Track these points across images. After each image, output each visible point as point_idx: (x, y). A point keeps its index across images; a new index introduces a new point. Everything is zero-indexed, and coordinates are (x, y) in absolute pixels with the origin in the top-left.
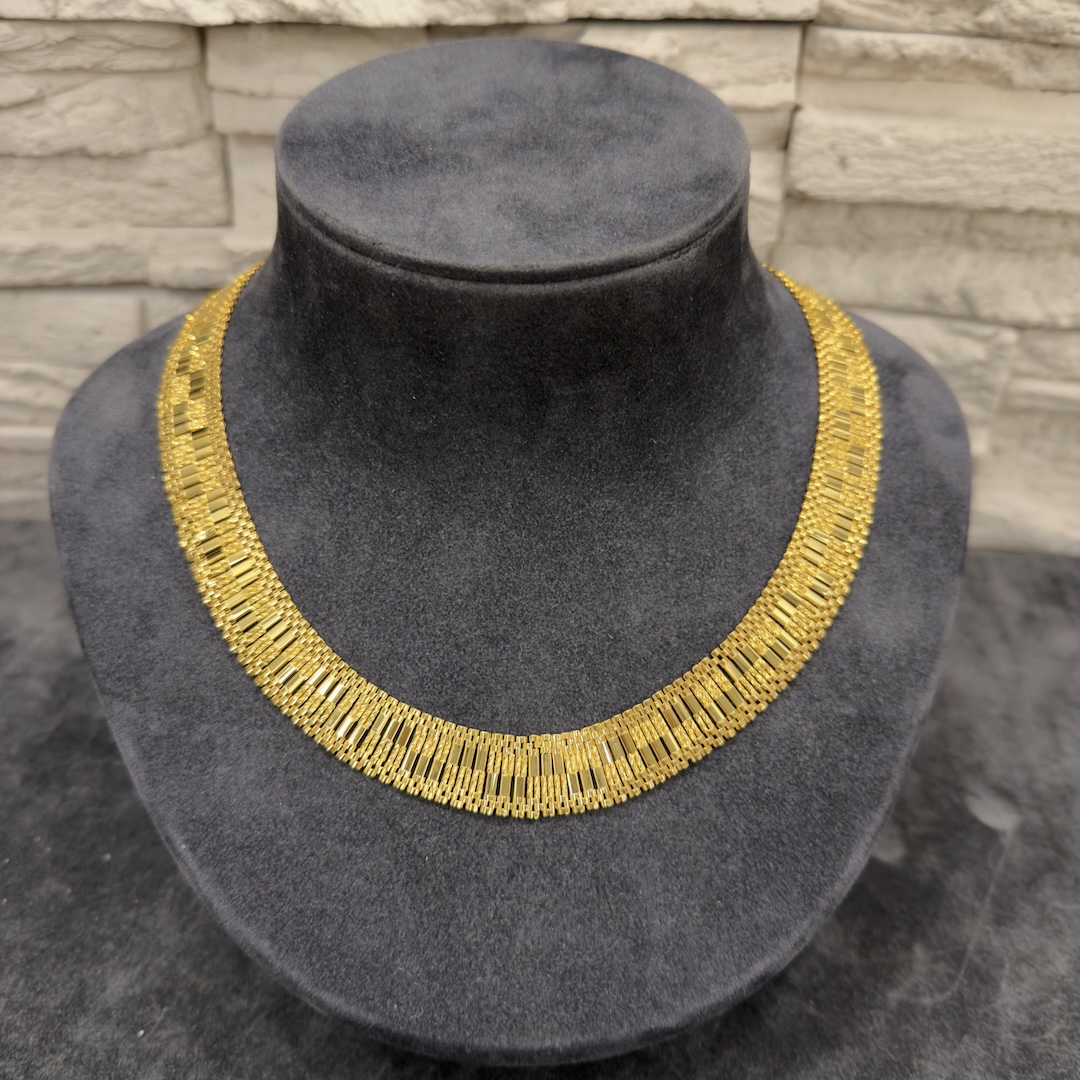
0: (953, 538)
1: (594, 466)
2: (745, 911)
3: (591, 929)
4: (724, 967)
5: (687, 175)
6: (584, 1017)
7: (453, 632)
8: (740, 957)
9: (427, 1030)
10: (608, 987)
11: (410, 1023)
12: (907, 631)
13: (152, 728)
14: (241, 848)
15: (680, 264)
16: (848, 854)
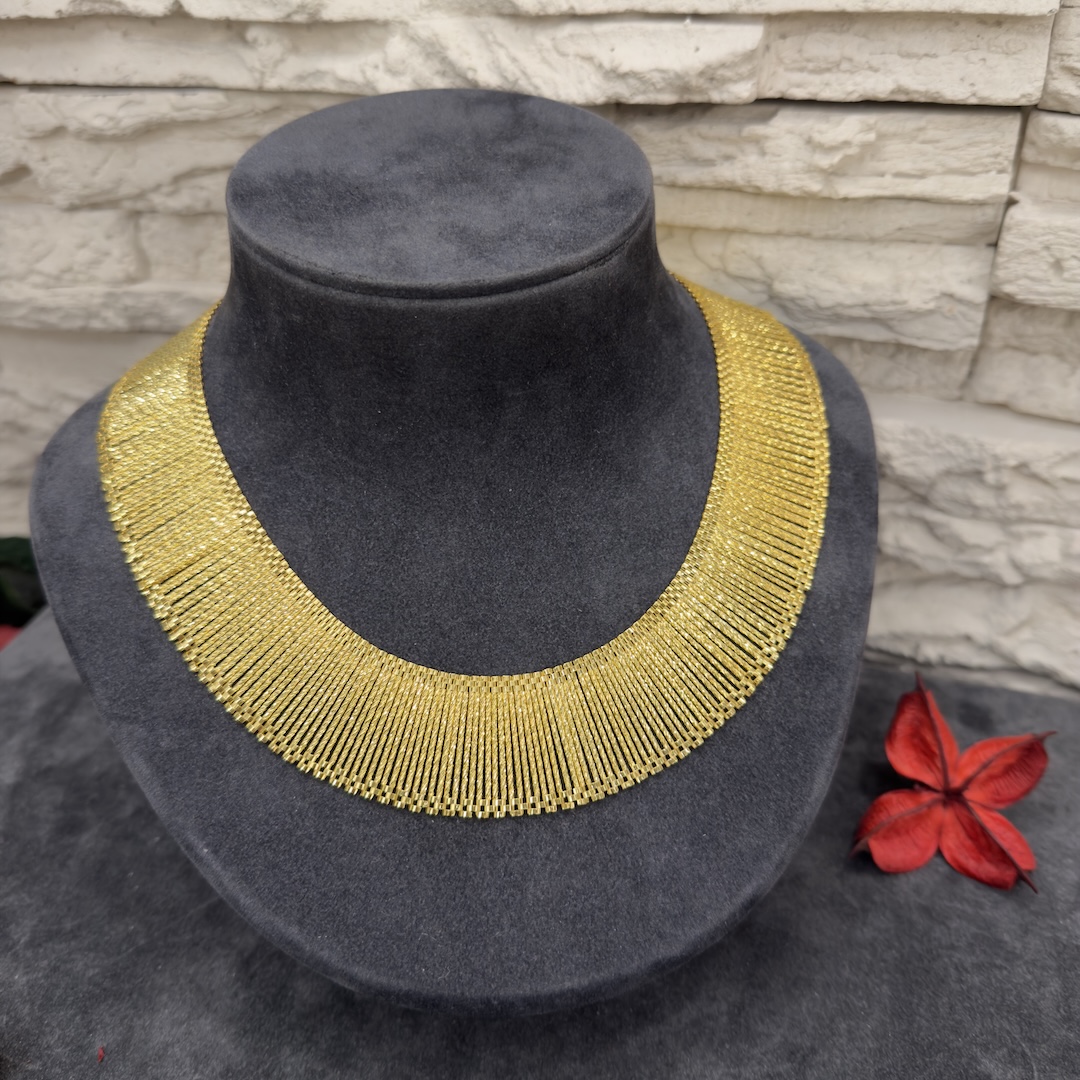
0: (866, 495)
1: (548, 458)
2: (728, 841)
3: (594, 874)
4: (716, 894)
5: (600, 193)
6: (597, 956)
7: (437, 621)
8: (730, 883)
9: (455, 990)
10: (615, 924)
11: (438, 984)
12: (837, 579)
13: (163, 744)
14: (261, 844)
15: (605, 270)
16: (813, 780)
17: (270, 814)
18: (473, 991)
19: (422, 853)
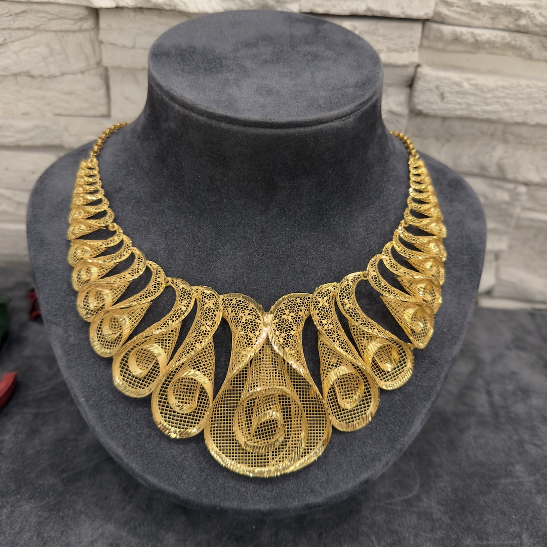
0: (475, 271)
2: (359, 447)
4: (347, 474)
5: (352, 80)
6: (276, 495)
8: (355, 470)
9: (198, 497)
11: (189, 493)
15: (345, 124)
16: (413, 423)
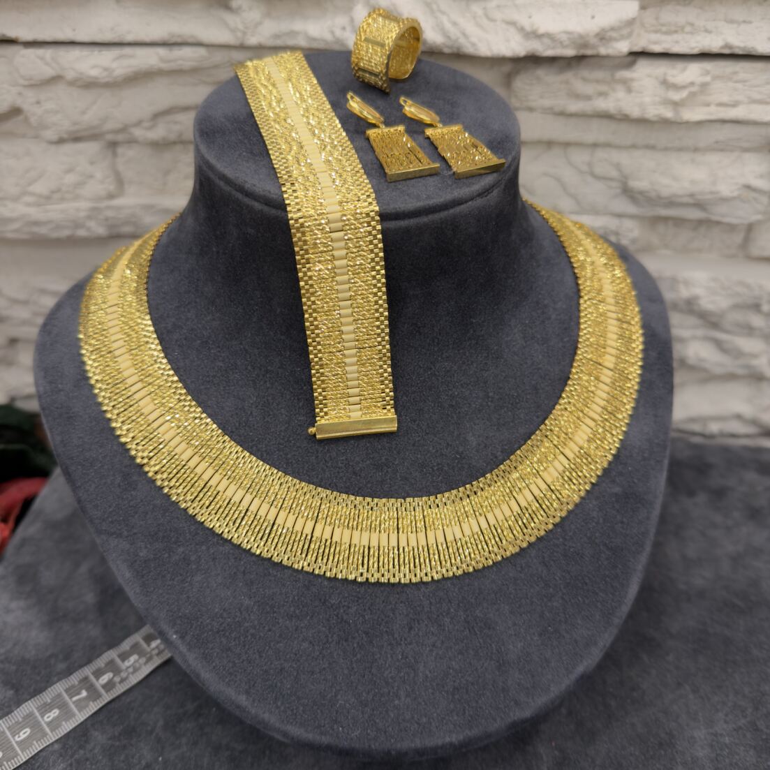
17: (224, 610)
18: (377, 744)
19: (339, 641)
